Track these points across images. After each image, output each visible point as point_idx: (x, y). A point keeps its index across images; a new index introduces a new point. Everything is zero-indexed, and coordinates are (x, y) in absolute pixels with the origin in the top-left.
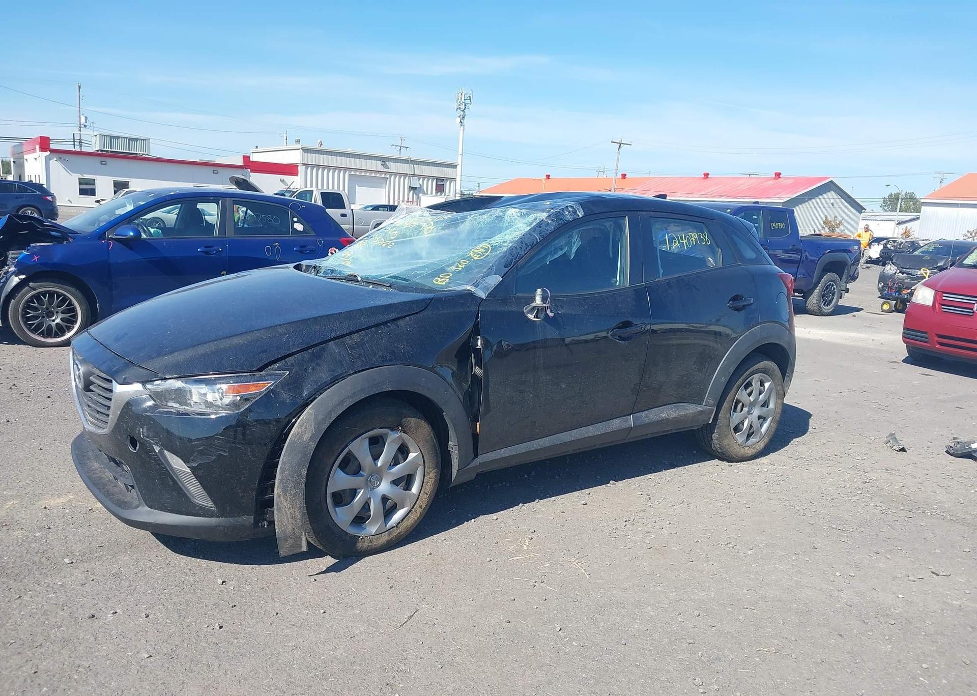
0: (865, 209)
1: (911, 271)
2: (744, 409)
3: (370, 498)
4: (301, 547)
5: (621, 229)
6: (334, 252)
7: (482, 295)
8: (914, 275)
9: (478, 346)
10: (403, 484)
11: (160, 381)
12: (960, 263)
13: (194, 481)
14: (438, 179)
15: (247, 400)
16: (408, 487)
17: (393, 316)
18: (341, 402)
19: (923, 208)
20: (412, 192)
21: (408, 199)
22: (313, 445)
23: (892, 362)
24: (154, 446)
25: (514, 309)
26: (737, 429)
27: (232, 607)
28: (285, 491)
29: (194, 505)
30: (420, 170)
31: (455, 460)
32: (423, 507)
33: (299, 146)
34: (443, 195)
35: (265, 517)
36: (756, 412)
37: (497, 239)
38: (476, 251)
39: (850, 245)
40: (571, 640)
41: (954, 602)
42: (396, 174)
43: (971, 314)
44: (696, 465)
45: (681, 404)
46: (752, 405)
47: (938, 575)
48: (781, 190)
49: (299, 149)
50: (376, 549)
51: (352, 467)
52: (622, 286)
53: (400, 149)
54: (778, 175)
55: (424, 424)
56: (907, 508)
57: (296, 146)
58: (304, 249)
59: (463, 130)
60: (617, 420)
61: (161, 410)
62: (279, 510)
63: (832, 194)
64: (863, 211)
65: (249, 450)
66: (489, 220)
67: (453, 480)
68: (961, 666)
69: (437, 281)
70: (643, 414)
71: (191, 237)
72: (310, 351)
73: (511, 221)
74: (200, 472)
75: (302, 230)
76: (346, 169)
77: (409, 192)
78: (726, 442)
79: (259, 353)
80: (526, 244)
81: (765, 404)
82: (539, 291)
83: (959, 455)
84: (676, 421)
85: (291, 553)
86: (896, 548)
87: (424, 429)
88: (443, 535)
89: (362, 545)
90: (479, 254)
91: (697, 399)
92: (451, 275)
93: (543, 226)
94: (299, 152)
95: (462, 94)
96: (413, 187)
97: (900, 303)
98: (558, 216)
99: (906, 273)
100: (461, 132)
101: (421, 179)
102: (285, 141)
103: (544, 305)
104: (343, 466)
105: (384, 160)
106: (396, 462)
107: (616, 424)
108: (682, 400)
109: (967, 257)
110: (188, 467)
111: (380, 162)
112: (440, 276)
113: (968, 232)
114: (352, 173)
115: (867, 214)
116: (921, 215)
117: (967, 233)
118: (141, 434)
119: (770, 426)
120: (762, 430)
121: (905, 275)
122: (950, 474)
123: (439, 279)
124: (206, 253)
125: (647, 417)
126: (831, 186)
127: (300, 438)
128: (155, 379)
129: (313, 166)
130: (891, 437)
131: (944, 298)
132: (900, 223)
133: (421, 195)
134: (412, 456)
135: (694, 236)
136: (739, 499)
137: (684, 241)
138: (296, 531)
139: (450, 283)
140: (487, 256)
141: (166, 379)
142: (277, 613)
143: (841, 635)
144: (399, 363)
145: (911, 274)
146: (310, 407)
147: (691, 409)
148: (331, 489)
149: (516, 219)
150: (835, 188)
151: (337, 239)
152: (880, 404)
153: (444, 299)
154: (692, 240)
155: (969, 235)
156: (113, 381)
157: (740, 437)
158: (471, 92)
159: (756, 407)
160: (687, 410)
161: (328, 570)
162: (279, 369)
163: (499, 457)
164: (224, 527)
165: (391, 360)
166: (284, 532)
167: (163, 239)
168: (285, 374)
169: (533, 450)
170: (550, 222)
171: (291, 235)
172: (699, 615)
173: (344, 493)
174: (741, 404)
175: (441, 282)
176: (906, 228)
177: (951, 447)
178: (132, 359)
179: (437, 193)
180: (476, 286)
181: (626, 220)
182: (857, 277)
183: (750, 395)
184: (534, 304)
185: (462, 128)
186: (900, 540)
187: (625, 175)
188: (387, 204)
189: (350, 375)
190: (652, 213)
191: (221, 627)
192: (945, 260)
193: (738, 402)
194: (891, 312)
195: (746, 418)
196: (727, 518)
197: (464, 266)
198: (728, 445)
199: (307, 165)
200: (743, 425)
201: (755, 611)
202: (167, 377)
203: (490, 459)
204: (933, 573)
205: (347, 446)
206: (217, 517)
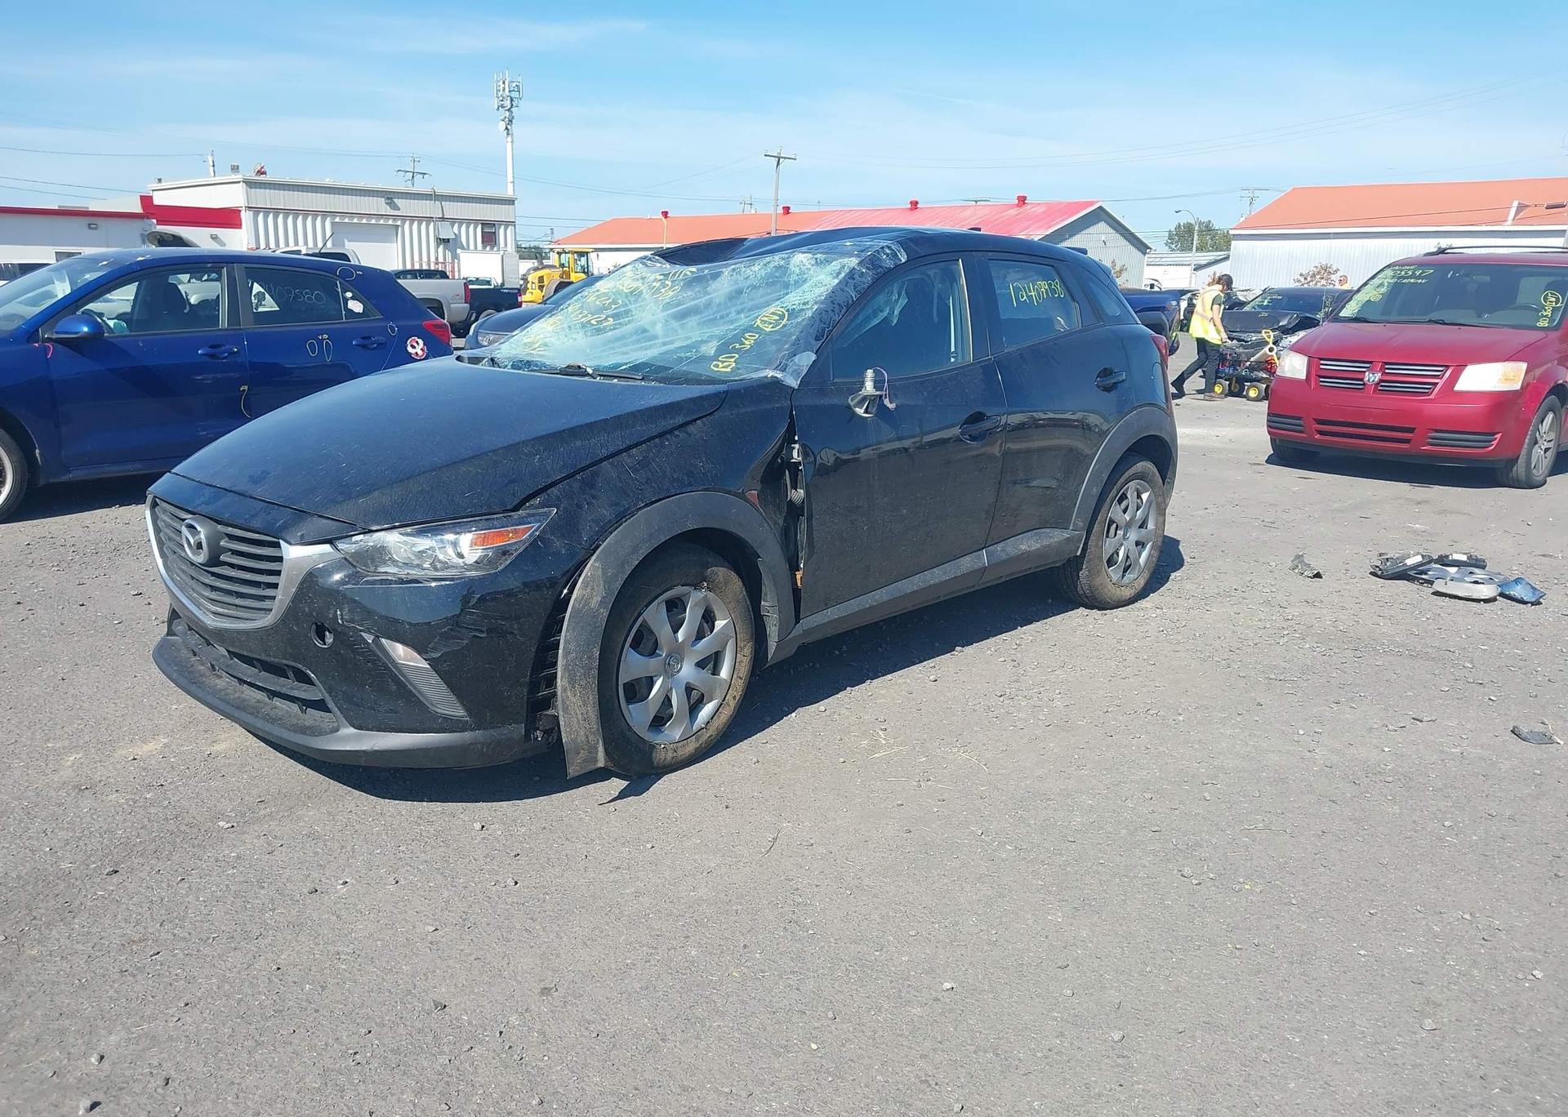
0: (1151, 249)
1: (1243, 336)
2: (1118, 532)
3: (671, 688)
4: (596, 760)
5: (953, 278)
6: (415, 345)
7: (793, 383)
8: (1248, 342)
9: (793, 458)
10: (711, 665)
11: (362, 536)
12: (1335, 315)
13: (435, 679)
14: (485, 224)
15: (505, 553)
16: (715, 671)
17: (680, 420)
18: (635, 549)
19: (1233, 243)
20: (441, 246)
21: (437, 259)
22: (605, 613)
23: (1255, 464)
24: (362, 634)
25: (835, 401)
26: (1111, 562)
27: (515, 856)
28: (572, 682)
29: (436, 716)
30: (453, 210)
31: (773, 628)
32: (737, 698)
33: (238, 177)
34: (495, 249)
35: (537, 726)
36: (1133, 536)
37: (793, 299)
38: (766, 319)
39: (1166, 300)
40: (1002, 844)
41: (1453, 750)
42: (412, 219)
43: (1361, 387)
44: (1058, 618)
45: (1044, 530)
46: (1128, 525)
47: (1421, 721)
48: (1030, 223)
49: (239, 182)
50: (682, 761)
51: (647, 644)
52: (961, 363)
53: (413, 177)
54: (1022, 200)
55: (733, 576)
56: (1351, 646)
57: (233, 176)
58: (368, 342)
59: (512, 142)
60: (967, 558)
61: (369, 578)
62: (566, 710)
63: (1102, 226)
64: (1148, 251)
65: (516, 626)
66: (763, 273)
67: (770, 657)
68: (1486, 819)
69: (717, 366)
70: (999, 547)
71: (171, 331)
72: (578, 477)
73: (802, 273)
74: (445, 665)
75: (361, 312)
76: (325, 214)
77: (438, 248)
78: (1098, 581)
79: (506, 485)
80: (839, 305)
81: (1143, 525)
82: (870, 373)
83: (1390, 576)
84: (1039, 554)
85: (583, 772)
86: (1358, 695)
87: (736, 584)
88: (759, 737)
89: (662, 756)
90: (771, 323)
91: (1061, 522)
92: (737, 356)
93: (856, 276)
94: (240, 188)
95: (504, 83)
96: (443, 239)
97: (1236, 382)
98: (872, 262)
99: (1236, 339)
100: (509, 145)
101: (456, 225)
102: (212, 168)
103: (878, 393)
104: (635, 645)
105: (390, 197)
106: (700, 636)
107: (966, 564)
108: (1044, 524)
109: (1344, 307)
110: (425, 659)
111: (383, 199)
112: (720, 359)
113: (1301, 275)
114: (337, 220)
115: (1154, 256)
116: (1231, 253)
117: (1300, 278)
118: (339, 617)
119: (1150, 554)
120: (1140, 560)
121: (1235, 341)
122: (1388, 601)
123: (719, 363)
124: (212, 356)
125: (1003, 550)
126: (1100, 215)
127: (587, 603)
128: (353, 533)
129: (267, 211)
130: (1297, 561)
131: (1322, 367)
132: (1198, 268)
133: (459, 251)
134: (719, 624)
135: (1043, 285)
136: (1137, 655)
137: (1033, 294)
138: (591, 738)
139: (739, 369)
140: (784, 326)
141: (371, 531)
142: (586, 856)
143: (1333, 801)
144: (702, 487)
145: (1243, 341)
146: (594, 557)
147: (1057, 536)
148: (623, 679)
149: (809, 269)
150: (1104, 216)
151: (418, 323)
152: (1263, 521)
153: (743, 391)
154: (1043, 292)
155: (1302, 279)
156: (281, 542)
157: (1114, 573)
158: (520, 79)
159: (1133, 528)
160: (1051, 537)
161: (622, 795)
162: (542, 505)
163: (826, 620)
164: (483, 744)
165: (690, 484)
166: (574, 741)
167: (129, 336)
168: (550, 512)
169: (868, 608)
170: (864, 271)
171: (344, 320)
172: (1152, 798)
173: (638, 683)
174: (1115, 525)
175: (724, 367)
176: (1214, 274)
177: (1377, 567)
178: (303, 506)
179: (484, 247)
180: (783, 370)
181: (959, 265)
182: (1178, 348)
183: (1125, 511)
184: (863, 392)
185: (509, 139)
186: (1358, 685)
187: (788, 208)
188: (401, 268)
189: (640, 509)
190: (990, 254)
191: (516, 883)
192: (1289, 317)
193: (1111, 522)
194: (1226, 396)
195: (1122, 545)
196: (1131, 680)
197: (753, 341)
198: (1101, 584)
199: (256, 210)
200: (1118, 555)
201: (1219, 786)
202: (374, 528)
203: (816, 624)
204: (1413, 718)
205: (640, 614)
206: (473, 730)
